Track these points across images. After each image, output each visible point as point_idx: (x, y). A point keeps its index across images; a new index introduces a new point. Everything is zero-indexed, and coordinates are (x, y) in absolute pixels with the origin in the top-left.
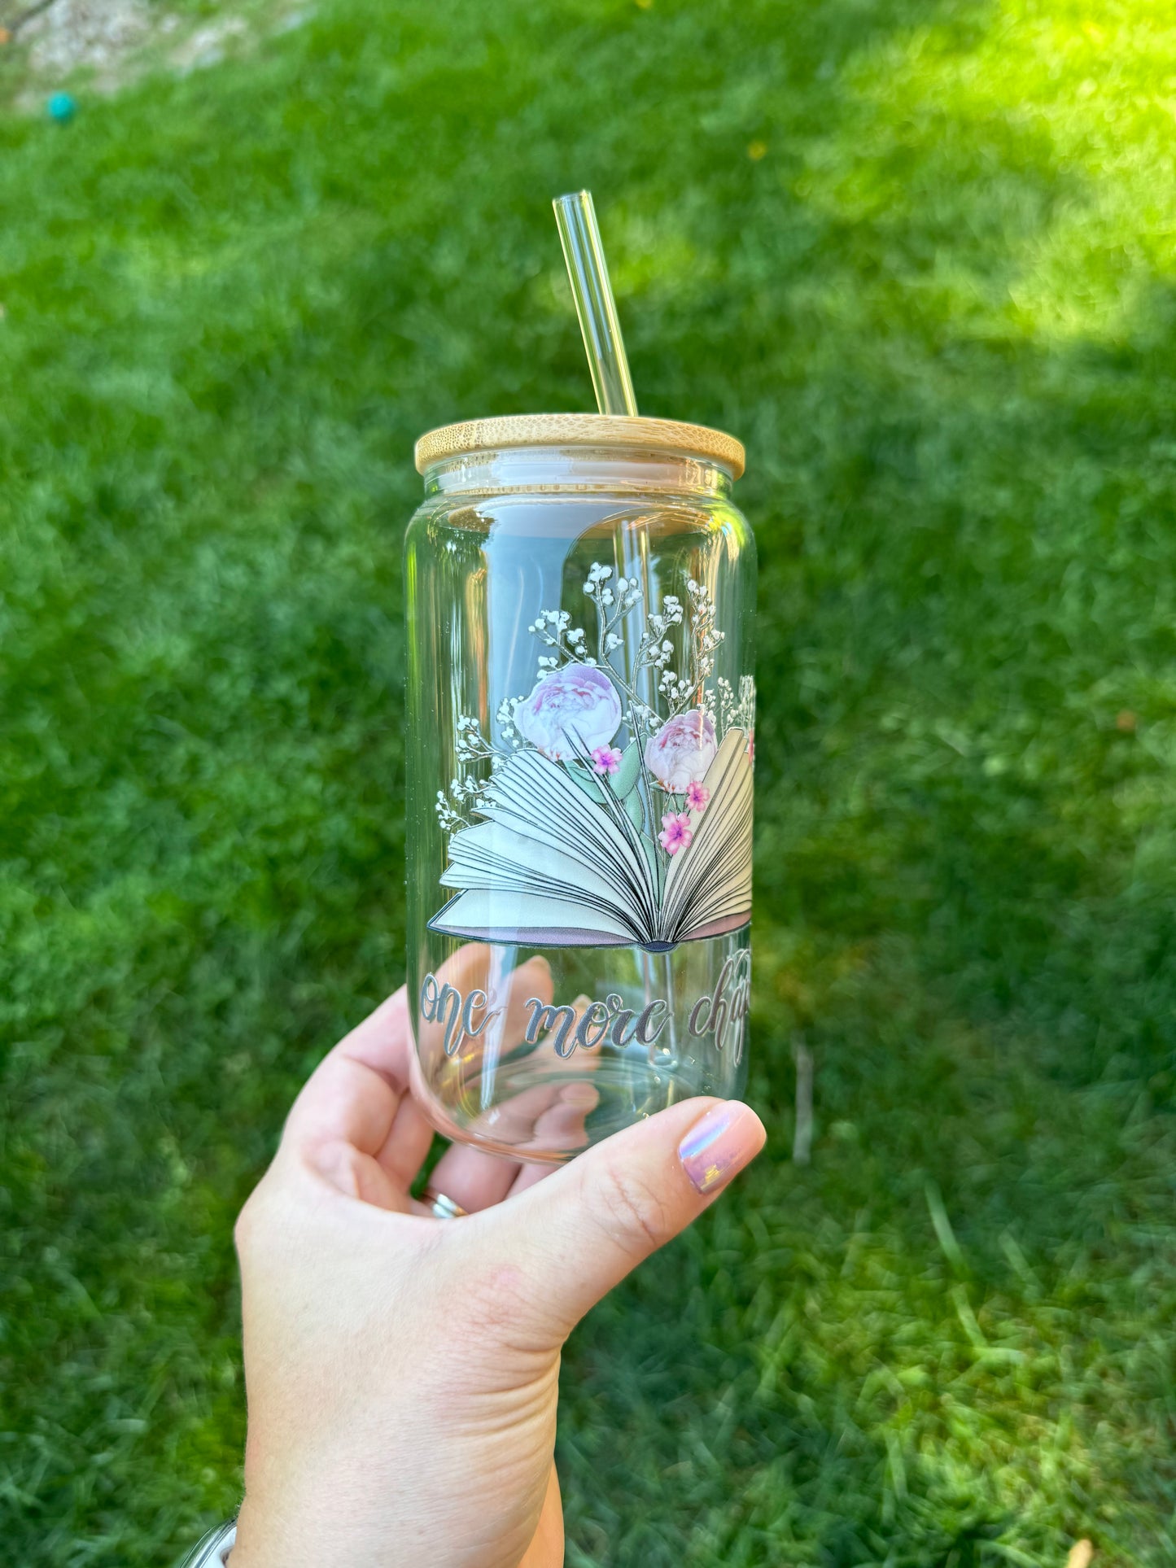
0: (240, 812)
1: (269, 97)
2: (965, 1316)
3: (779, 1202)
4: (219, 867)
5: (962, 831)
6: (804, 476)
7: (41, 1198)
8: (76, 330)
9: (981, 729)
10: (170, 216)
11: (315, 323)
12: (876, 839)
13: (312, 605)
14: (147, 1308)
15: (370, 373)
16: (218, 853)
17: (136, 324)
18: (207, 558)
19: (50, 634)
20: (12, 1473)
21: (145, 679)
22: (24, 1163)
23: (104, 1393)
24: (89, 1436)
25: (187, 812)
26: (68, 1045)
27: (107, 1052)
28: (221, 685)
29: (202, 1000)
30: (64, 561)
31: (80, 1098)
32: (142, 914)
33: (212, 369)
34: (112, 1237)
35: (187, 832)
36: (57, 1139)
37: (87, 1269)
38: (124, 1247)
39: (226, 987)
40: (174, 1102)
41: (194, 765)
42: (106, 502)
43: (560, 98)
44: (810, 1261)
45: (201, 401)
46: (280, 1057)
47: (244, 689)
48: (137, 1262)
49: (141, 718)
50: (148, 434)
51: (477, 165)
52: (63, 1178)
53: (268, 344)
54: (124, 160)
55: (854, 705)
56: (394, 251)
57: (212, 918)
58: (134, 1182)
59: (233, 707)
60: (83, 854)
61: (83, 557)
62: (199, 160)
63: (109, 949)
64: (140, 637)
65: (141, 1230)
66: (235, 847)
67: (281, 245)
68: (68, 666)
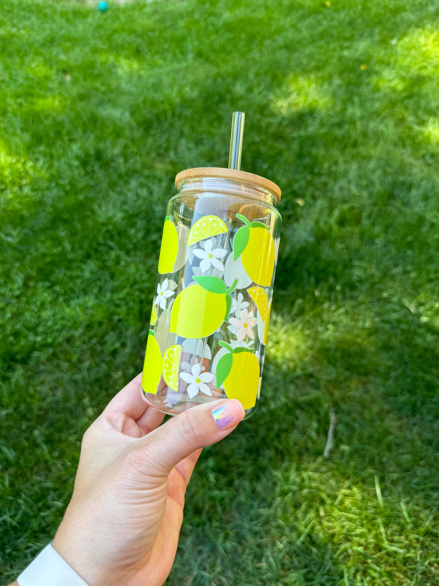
0: (132, 280)
1: (181, 16)
2: (382, 530)
3: (316, 470)
4: (120, 299)
5: (408, 343)
6: (365, 194)
7: (36, 411)
8: (97, 89)
9: (421, 304)
10: (138, 53)
11: (186, 103)
14: (69, 461)
15: (205, 125)
16: (122, 294)
17: (119, 91)
18: (133, 184)
19: (71, 201)
20: (10, 512)
21: (104, 224)
22: (32, 396)
23: (48, 489)
24: (40, 504)
25: (112, 276)
26: (54, 355)
27: (69, 361)
28: (132, 231)
29: (108, 348)
30: (80, 174)
31: (55, 376)
32: (89, 312)
33: (146, 113)
34: (60, 431)
35: (111, 284)
36: (45, 389)
37: (49, 441)
38: (63, 436)
39: (118, 345)
40: (91, 384)
41: (117, 260)
42: (99, 155)
43: (290, 34)
44: (324, 495)
45: (139, 124)
47: (140, 235)
48: (67, 442)
49: (101, 239)
50: (118, 134)
51: (255, 54)
52: (45, 404)
53: (167, 107)
54: (123, 30)
55: (373, 285)
56: (219, 81)
57: (116, 318)
58: (71, 412)
59: (134, 241)
60: (71, 285)
61: (87, 173)
62: (151, 34)
63: (75, 322)
64: (103, 209)
65: (70, 431)
66: (128, 294)
67: (177, 71)
68: (75, 213)
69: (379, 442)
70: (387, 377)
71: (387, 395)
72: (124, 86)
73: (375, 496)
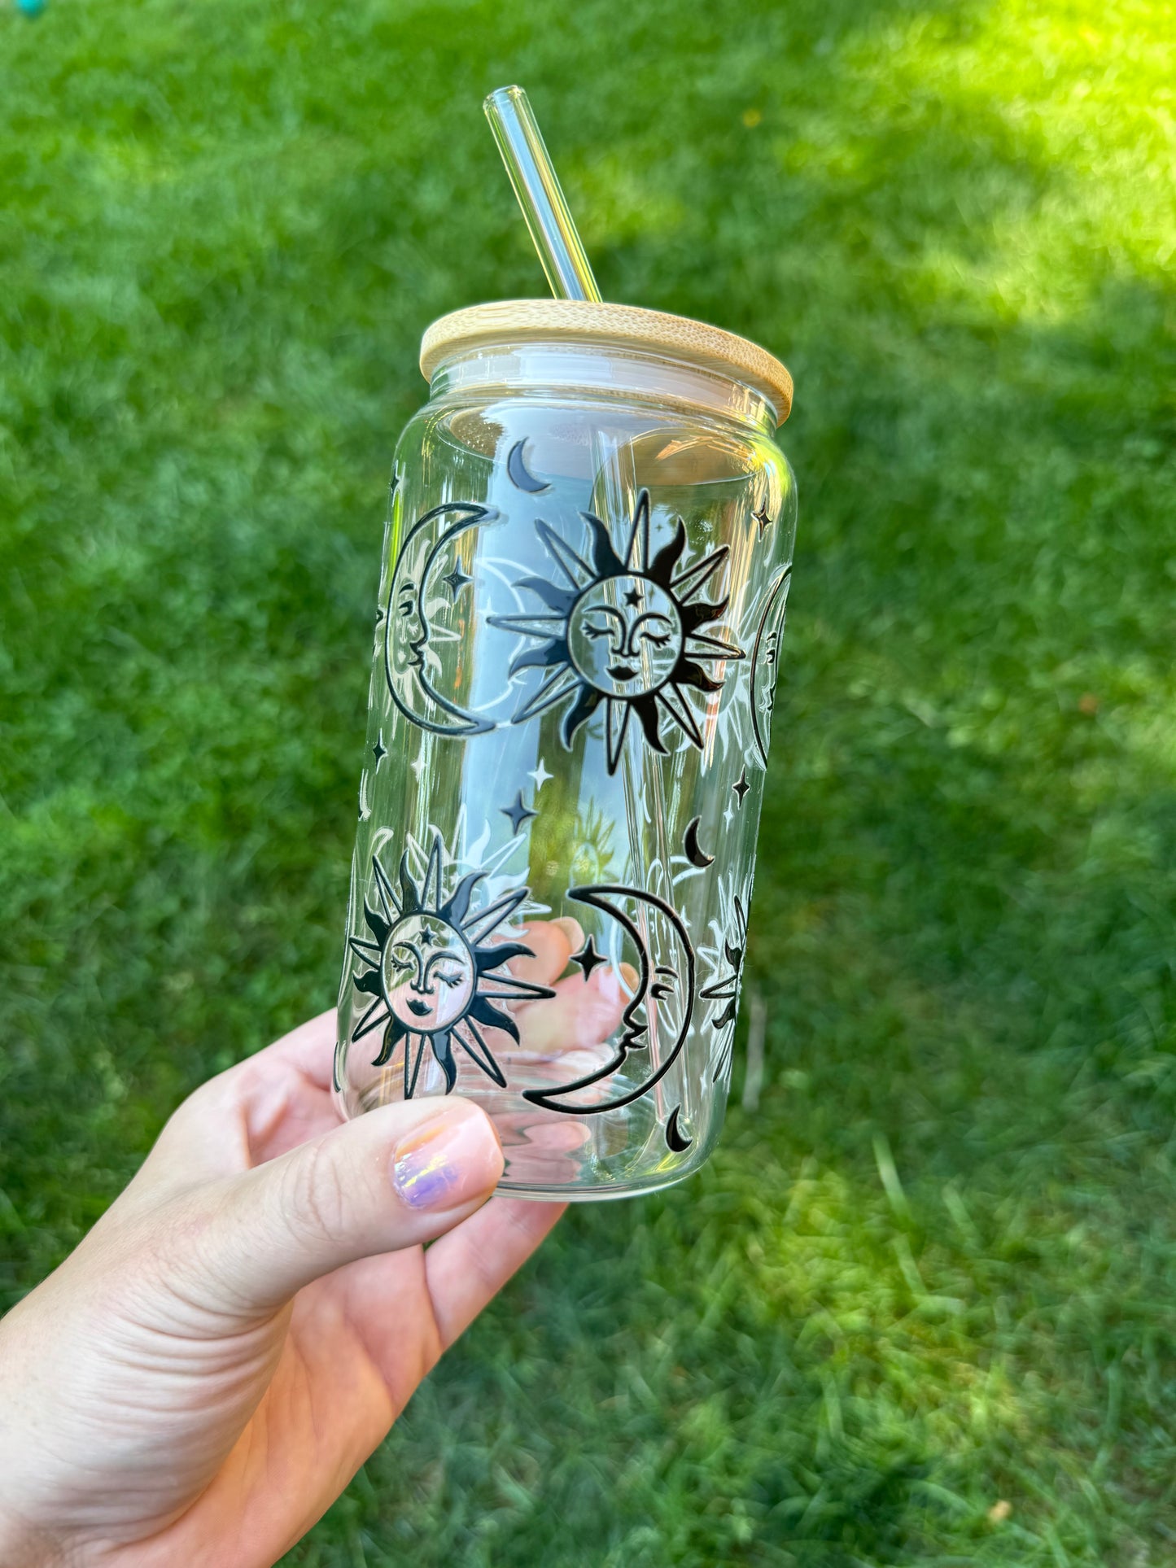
0: (191, 730)
1: (254, 14)
2: (906, 1265)
3: (727, 1146)
4: (168, 783)
5: (924, 796)
8: (38, 229)
9: (948, 700)
10: (143, 124)
11: (291, 246)
12: (839, 802)
13: (276, 527)
14: (75, 1223)
15: (347, 301)
16: (169, 768)
17: (100, 230)
18: (168, 472)
21: (97, 591)
25: (135, 724)
27: (42, 963)
28: (176, 601)
29: (146, 916)
30: (15, 463)
31: (11, 1009)
32: (83, 828)
33: (182, 282)
34: (40, 1150)
35: (134, 747)
37: (13, 1180)
38: (51, 1162)
39: (171, 905)
40: (112, 1018)
41: (144, 682)
42: (63, 408)
45: (168, 313)
46: (224, 978)
47: (201, 607)
48: (64, 1176)
49: (92, 629)
50: (110, 344)
53: (241, 262)
54: (94, 61)
55: (824, 670)
56: (377, 181)
57: (158, 836)
58: (66, 1098)
59: (188, 624)
60: (24, 762)
61: (35, 461)
62: (175, 69)
63: (48, 860)
64: (93, 547)
65: (70, 1145)
66: (185, 765)
67: (258, 164)
68: (16, 570)
69: (877, 1051)
70: (878, 888)
71: (883, 934)
72: (114, 214)
73: (879, 1186)
